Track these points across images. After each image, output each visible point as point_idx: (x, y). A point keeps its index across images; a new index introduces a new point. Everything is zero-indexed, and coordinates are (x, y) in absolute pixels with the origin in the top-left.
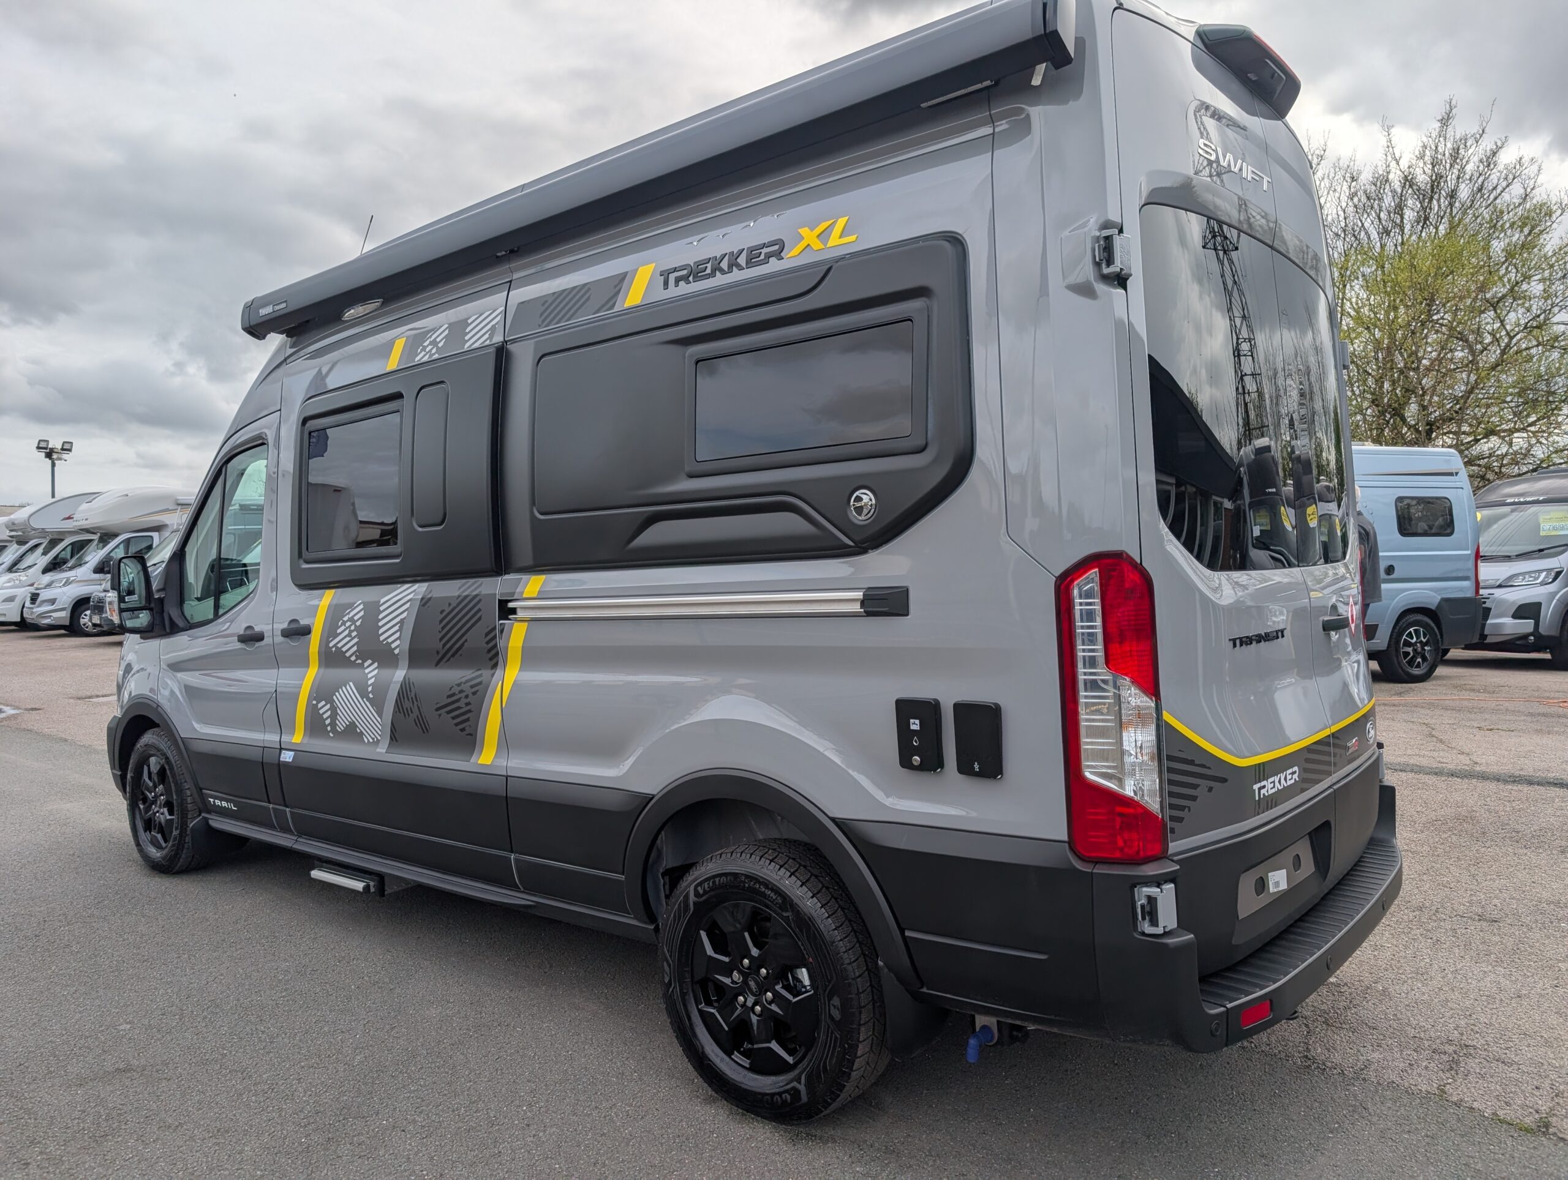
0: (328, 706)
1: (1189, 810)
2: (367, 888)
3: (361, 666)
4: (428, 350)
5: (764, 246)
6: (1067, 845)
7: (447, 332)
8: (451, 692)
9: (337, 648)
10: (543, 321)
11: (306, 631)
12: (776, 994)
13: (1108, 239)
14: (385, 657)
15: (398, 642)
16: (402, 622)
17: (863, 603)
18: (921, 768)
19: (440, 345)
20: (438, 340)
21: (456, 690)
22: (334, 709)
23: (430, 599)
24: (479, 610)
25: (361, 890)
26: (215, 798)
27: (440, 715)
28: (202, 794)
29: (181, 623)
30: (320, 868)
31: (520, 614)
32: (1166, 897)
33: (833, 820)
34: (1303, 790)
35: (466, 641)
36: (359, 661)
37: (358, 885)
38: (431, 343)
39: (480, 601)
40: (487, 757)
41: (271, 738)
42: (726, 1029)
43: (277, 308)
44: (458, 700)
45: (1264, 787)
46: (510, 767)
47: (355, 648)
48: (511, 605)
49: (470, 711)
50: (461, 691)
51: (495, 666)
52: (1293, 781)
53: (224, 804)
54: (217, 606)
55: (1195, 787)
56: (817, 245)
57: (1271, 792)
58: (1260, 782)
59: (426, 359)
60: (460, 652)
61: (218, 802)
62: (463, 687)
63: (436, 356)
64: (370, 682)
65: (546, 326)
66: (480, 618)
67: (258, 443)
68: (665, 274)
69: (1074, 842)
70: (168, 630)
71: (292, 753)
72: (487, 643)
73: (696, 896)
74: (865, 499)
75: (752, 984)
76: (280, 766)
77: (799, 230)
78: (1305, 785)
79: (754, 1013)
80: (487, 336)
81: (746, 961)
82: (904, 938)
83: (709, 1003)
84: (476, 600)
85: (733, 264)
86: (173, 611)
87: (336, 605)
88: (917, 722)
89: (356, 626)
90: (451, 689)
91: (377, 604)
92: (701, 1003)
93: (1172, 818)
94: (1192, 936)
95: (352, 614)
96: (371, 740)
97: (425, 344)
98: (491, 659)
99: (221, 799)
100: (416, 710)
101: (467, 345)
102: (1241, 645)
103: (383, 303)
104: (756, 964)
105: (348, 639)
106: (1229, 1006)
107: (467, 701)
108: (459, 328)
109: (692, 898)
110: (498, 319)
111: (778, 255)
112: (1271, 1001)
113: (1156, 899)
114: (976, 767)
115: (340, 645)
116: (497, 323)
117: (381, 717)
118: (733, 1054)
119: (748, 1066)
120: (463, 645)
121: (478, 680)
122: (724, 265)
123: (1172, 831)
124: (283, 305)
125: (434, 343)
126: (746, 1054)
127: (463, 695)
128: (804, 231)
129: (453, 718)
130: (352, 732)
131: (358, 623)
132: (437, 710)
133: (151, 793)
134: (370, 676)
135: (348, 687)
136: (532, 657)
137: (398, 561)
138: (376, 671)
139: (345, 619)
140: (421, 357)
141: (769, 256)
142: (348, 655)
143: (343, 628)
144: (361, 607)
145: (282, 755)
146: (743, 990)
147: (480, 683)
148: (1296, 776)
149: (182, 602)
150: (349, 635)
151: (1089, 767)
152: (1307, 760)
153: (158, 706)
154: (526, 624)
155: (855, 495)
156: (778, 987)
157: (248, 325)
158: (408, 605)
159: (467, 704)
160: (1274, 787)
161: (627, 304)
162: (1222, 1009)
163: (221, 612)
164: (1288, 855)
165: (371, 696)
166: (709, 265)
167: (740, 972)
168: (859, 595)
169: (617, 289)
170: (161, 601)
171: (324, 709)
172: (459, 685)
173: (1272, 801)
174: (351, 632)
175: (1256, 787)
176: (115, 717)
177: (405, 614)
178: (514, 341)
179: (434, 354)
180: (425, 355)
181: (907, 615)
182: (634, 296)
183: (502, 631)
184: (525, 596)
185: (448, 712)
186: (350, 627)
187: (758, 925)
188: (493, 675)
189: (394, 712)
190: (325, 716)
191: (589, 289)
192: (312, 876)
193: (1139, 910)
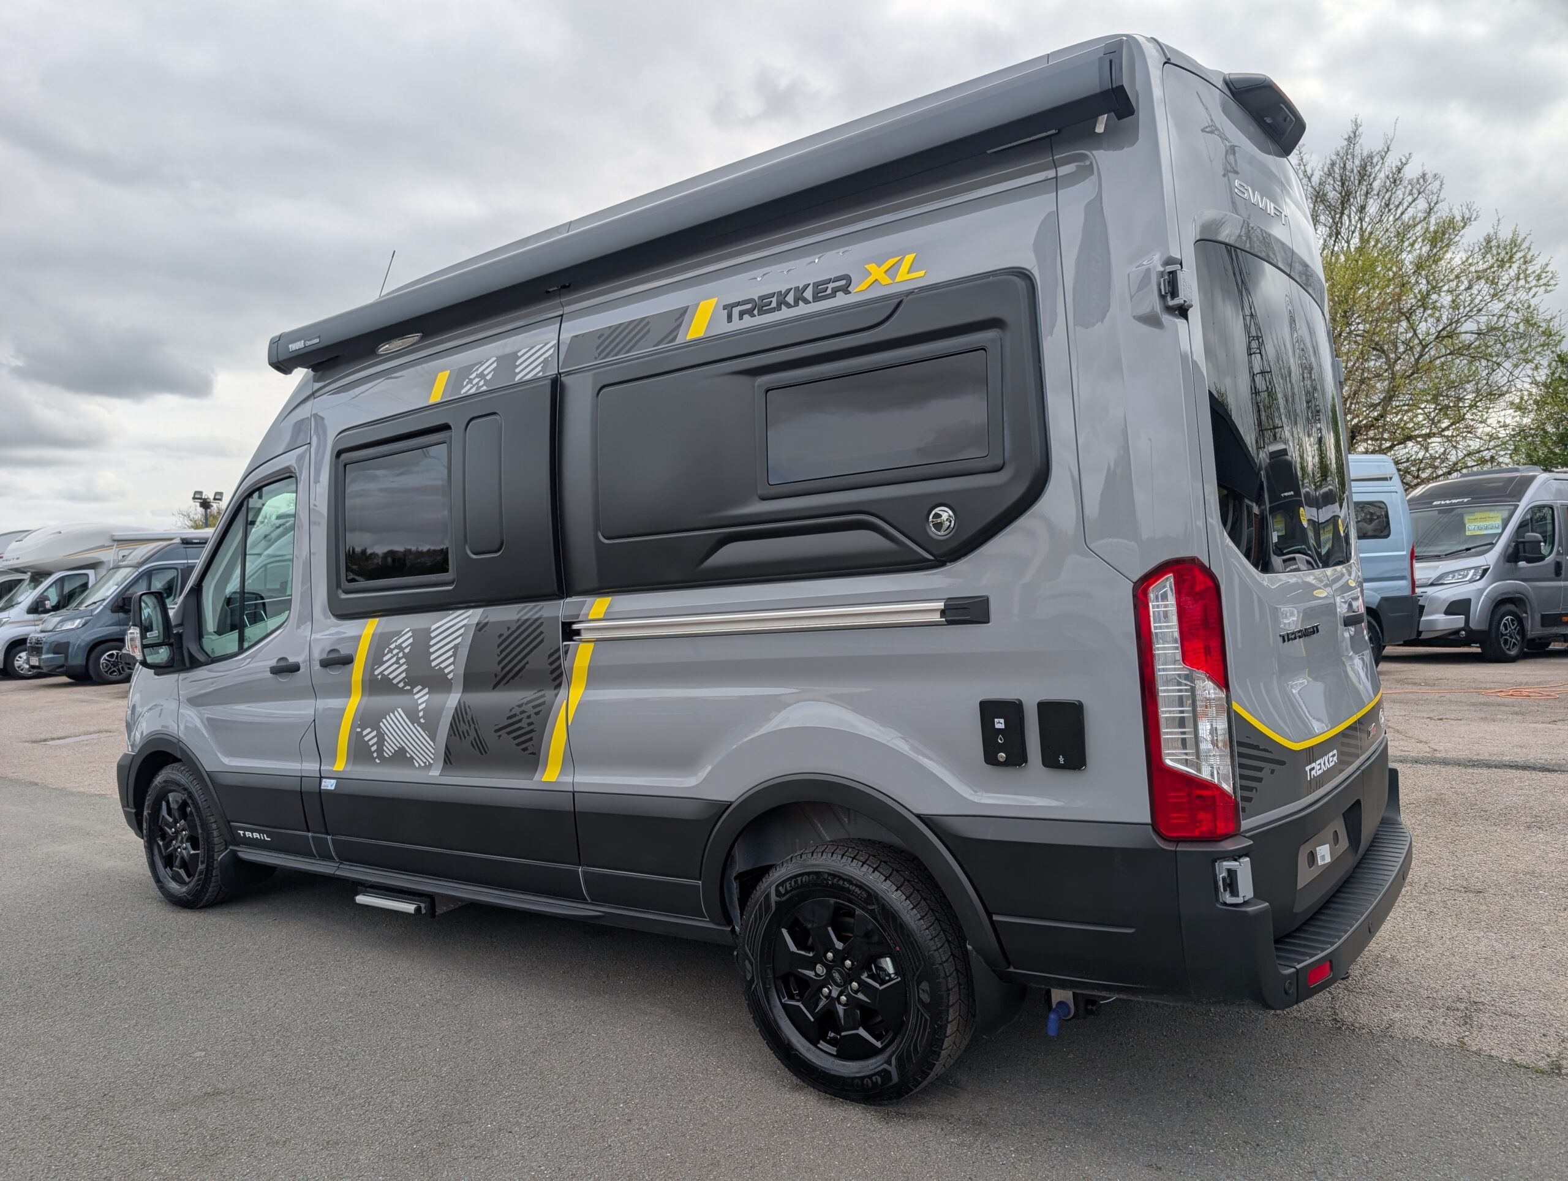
0: (375, 733)
1: (1257, 791)
2: (418, 909)
3: (410, 692)
4: (474, 382)
5: (829, 281)
6: (1150, 827)
7: (495, 365)
8: (512, 713)
9: (383, 675)
10: (600, 354)
11: (348, 661)
12: (862, 983)
13: (1173, 274)
14: (437, 682)
15: (452, 667)
16: (456, 647)
17: (943, 613)
18: (1006, 764)
19: (488, 378)
20: (486, 372)
21: (517, 711)
22: (381, 737)
23: (486, 624)
24: (542, 633)
25: (413, 912)
26: (245, 830)
27: (500, 736)
28: (230, 826)
29: (201, 658)
30: (364, 893)
31: (585, 636)
32: (1244, 868)
33: (919, 816)
34: (1341, 771)
35: (527, 663)
36: (408, 688)
37: (410, 908)
38: (477, 376)
39: (542, 624)
40: (551, 774)
41: (310, 767)
42: (812, 1020)
43: (308, 343)
44: (520, 721)
45: (1313, 768)
46: (577, 783)
47: (404, 675)
48: (575, 627)
49: (532, 731)
50: (523, 712)
51: (559, 686)
52: (1333, 763)
53: (256, 835)
54: (241, 639)
55: (1260, 769)
56: (885, 280)
57: (1319, 772)
58: (1310, 764)
59: (473, 391)
60: (520, 674)
61: (248, 834)
62: (523, 708)
63: (485, 388)
64: (420, 708)
65: (602, 359)
66: (542, 641)
67: (286, 476)
68: (729, 308)
69: (1156, 824)
70: (188, 665)
71: (334, 782)
72: (551, 664)
73: (777, 896)
74: (945, 516)
75: (836, 975)
76: (321, 794)
77: (866, 266)
78: (1342, 767)
79: (840, 1003)
80: (539, 368)
81: (830, 955)
82: (992, 922)
83: (791, 997)
84: (538, 623)
85: (799, 298)
86: (191, 646)
87: (381, 634)
88: (1002, 721)
89: (404, 653)
90: (511, 710)
91: (428, 631)
92: (784, 998)
93: (1244, 799)
94: (1267, 904)
95: (399, 642)
96: (423, 765)
97: (472, 377)
98: (554, 680)
99: (252, 831)
100: (473, 733)
101: (518, 378)
102: (1289, 640)
103: (422, 339)
104: (840, 957)
105: (395, 666)
106: (1298, 967)
107: (529, 721)
108: (508, 361)
109: (773, 897)
110: (551, 351)
111: (846, 290)
112: (1331, 961)
113: (1236, 871)
114: (1061, 760)
115: (386, 673)
116: (550, 356)
117: (433, 740)
118: (819, 1043)
119: (835, 1053)
120: (524, 667)
121: (542, 700)
122: (790, 299)
123: (1244, 810)
124: (317, 340)
125: (481, 376)
126: (831, 1042)
127: (525, 715)
128: (872, 267)
129: (515, 738)
130: (401, 757)
131: (407, 651)
132: (496, 731)
133: (171, 829)
134: (420, 701)
135: (396, 713)
136: (596, 676)
137: (450, 588)
138: (427, 696)
139: (392, 646)
140: (467, 389)
141: (835, 291)
142: (395, 682)
143: (390, 655)
144: (410, 634)
145: (323, 784)
146: (828, 980)
147: (543, 703)
148: (1335, 758)
149: (200, 636)
150: (397, 662)
151: (1169, 754)
152: (1343, 744)
153: (179, 741)
154: (592, 645)
155: (933, 513)
156: (864, 977)
157: (275, 360)
158: (462, 631)
159: (530, 724)
160: (1320, 769)
161: (689, 337)
162: (1293, 970)
163: (246, 645)
164: (1328, 832)
165: (422, 721)
166: (774, 300)
167: (824, 965)
168: (941, 605)
169: (678, 322)
170: (180, 636)
171: (370, 735)
172: (520, 706)
173: (1320, 781)
174: (399, 659)
175: (1308, 768)
176: (125, 755)
177: (459, 640)
178: (568, 373)
179: (482, 386)
180: (471, 388)
181: (988, 622)
182: (697, 329)
183: (566, 652)
184: (590, 617)
185: (509, 733)
186: (397, 654)
187: (840, 920)
188: (556, 695)
189: (449, 735)
190: (371, 743)
191: (648, 323)
192: (357, 901)
193: (1221, 883)
